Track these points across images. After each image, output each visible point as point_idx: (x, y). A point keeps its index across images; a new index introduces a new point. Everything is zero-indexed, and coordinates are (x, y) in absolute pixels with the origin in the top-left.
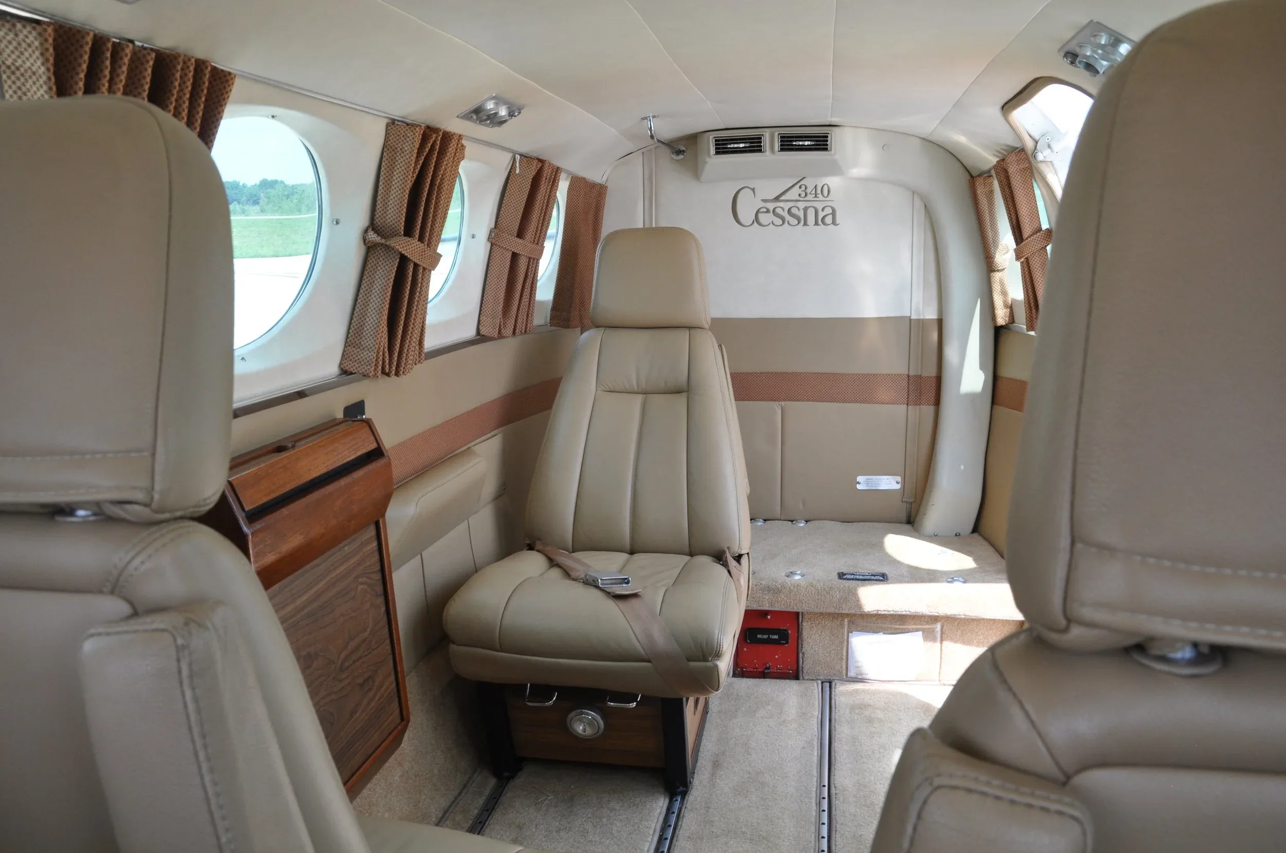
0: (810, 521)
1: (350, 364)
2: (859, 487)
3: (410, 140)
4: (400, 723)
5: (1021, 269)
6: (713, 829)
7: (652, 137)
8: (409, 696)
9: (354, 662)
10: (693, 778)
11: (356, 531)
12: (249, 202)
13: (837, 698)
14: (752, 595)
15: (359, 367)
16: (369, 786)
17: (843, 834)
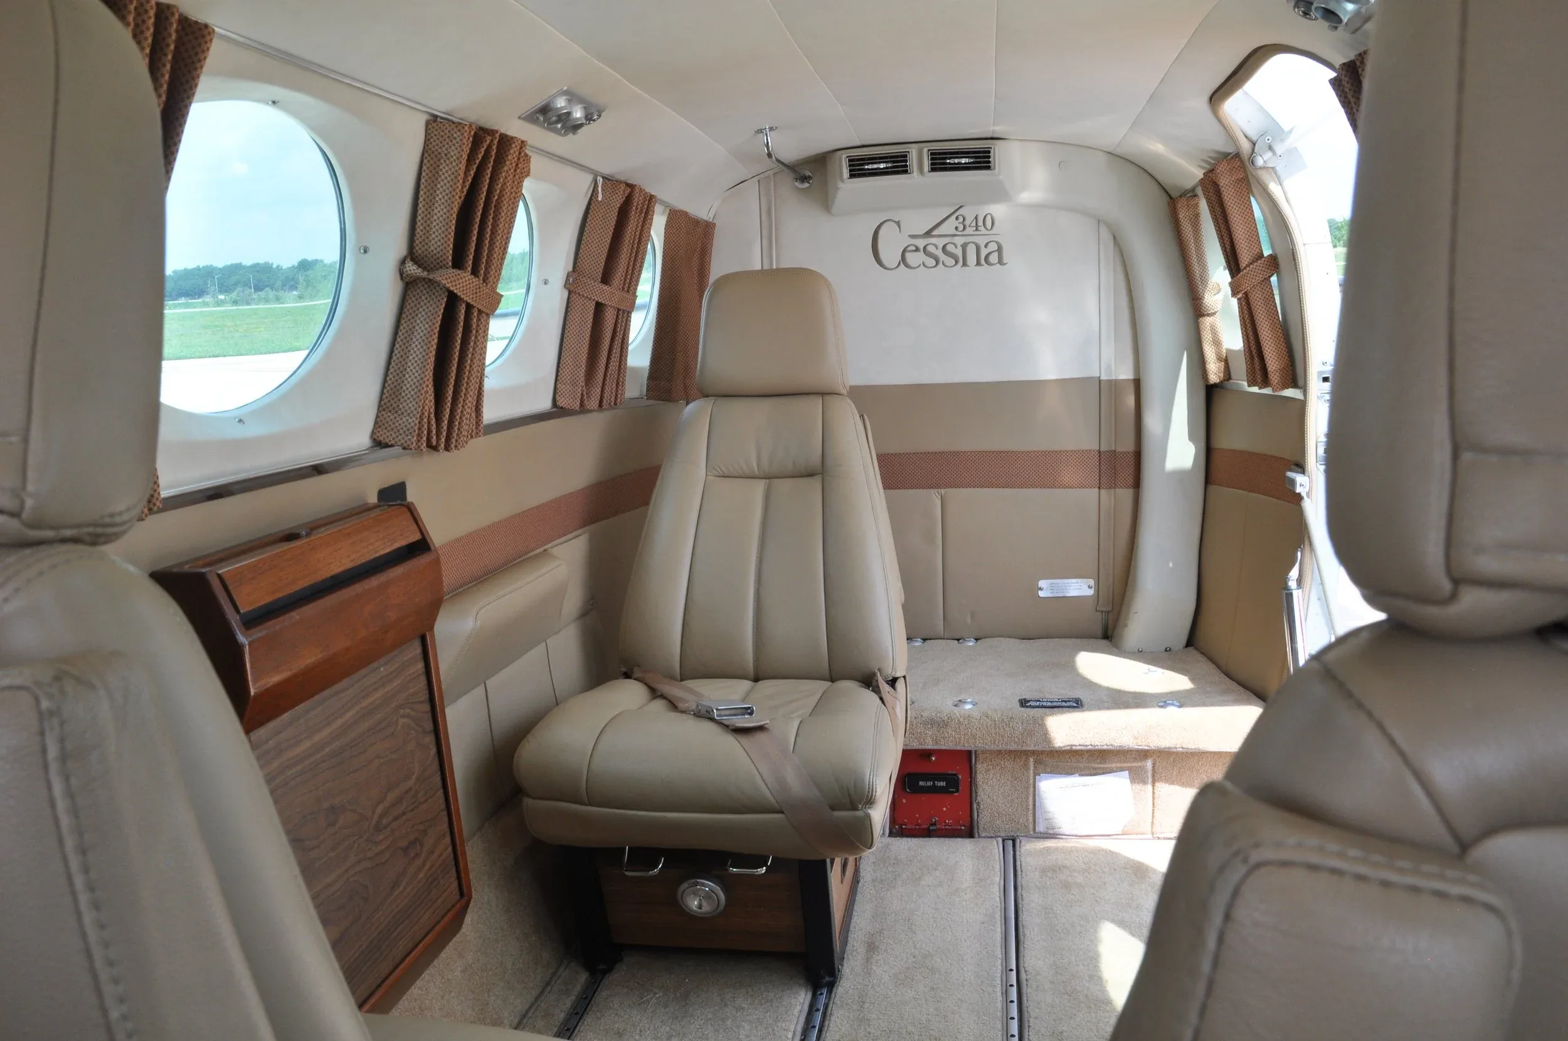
0: (981, 639)
1: (385, 434)
2: (1041, 594)
3: (457, 143)
4: (458, 901)
5: (1239, 307)
6: (870, 1030)
7: (769, 155)
8: (470, 866)
9: (396, 819)
10: (842, 965)
11: (395, 646)
12: (284, 288)
13: (1023, 859)
14: (911, 730)
15: (397, 437)
16: (419, 983)
17: (1039, 1031)
